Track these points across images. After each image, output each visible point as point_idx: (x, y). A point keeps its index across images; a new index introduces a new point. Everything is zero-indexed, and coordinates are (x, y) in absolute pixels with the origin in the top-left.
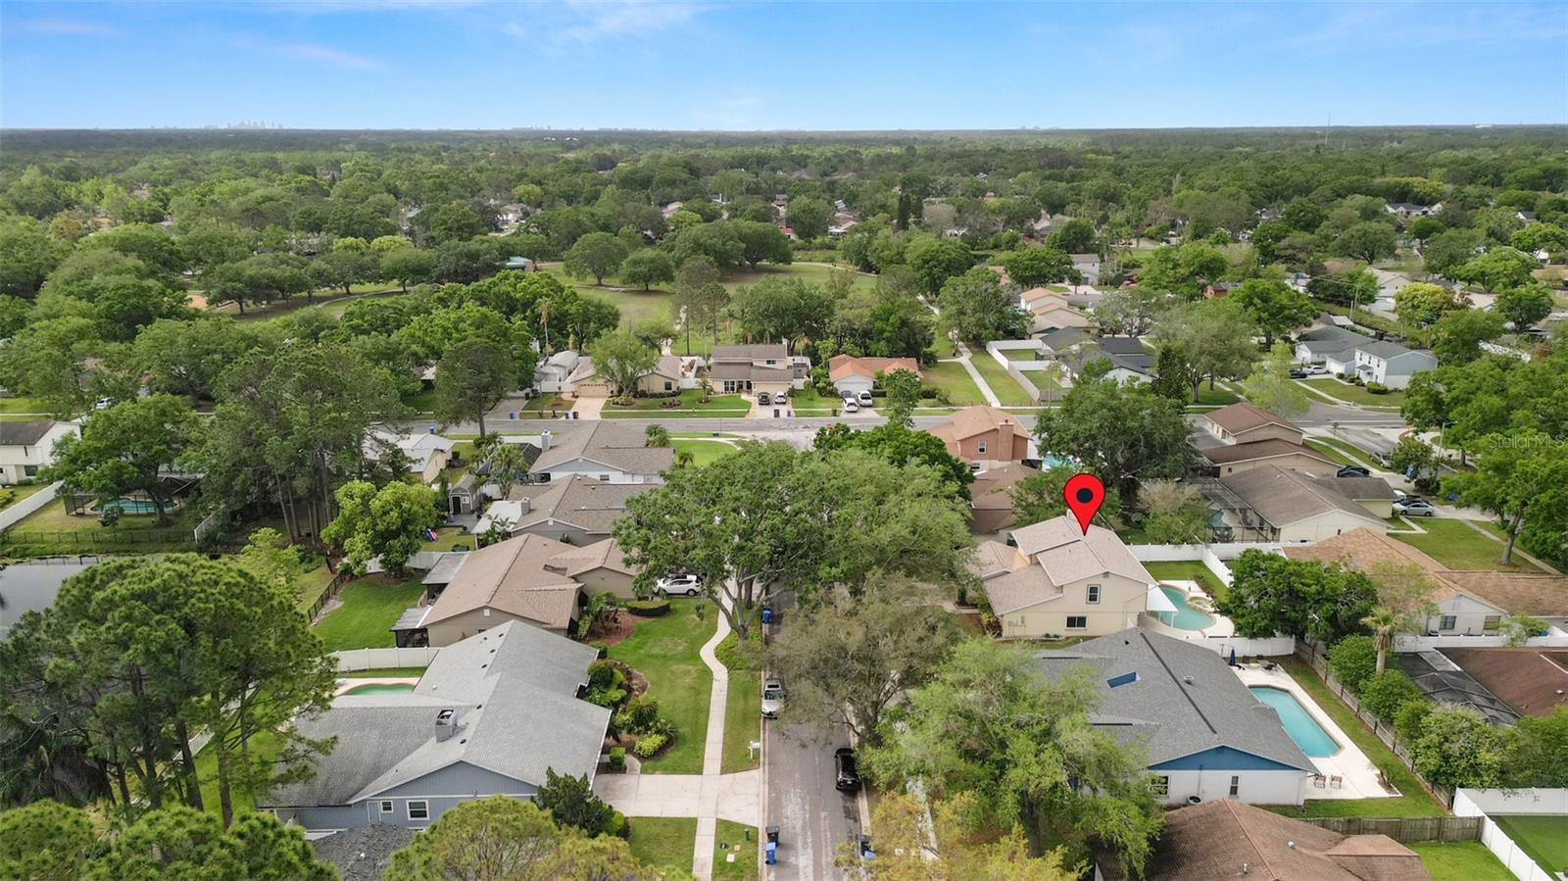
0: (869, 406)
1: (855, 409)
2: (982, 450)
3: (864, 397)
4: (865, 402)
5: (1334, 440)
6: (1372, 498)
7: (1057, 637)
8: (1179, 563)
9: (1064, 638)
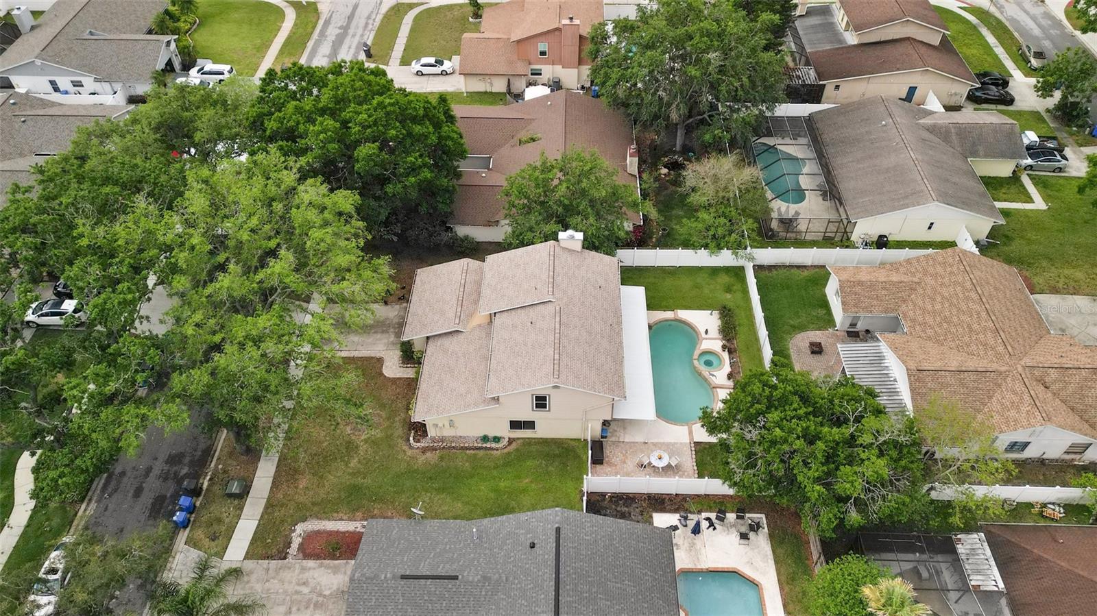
2: (542, 53)
5: (987, 13)
6: (994, 157)
7: (497, 439)
8: (715, 271)
9: (507, 440)
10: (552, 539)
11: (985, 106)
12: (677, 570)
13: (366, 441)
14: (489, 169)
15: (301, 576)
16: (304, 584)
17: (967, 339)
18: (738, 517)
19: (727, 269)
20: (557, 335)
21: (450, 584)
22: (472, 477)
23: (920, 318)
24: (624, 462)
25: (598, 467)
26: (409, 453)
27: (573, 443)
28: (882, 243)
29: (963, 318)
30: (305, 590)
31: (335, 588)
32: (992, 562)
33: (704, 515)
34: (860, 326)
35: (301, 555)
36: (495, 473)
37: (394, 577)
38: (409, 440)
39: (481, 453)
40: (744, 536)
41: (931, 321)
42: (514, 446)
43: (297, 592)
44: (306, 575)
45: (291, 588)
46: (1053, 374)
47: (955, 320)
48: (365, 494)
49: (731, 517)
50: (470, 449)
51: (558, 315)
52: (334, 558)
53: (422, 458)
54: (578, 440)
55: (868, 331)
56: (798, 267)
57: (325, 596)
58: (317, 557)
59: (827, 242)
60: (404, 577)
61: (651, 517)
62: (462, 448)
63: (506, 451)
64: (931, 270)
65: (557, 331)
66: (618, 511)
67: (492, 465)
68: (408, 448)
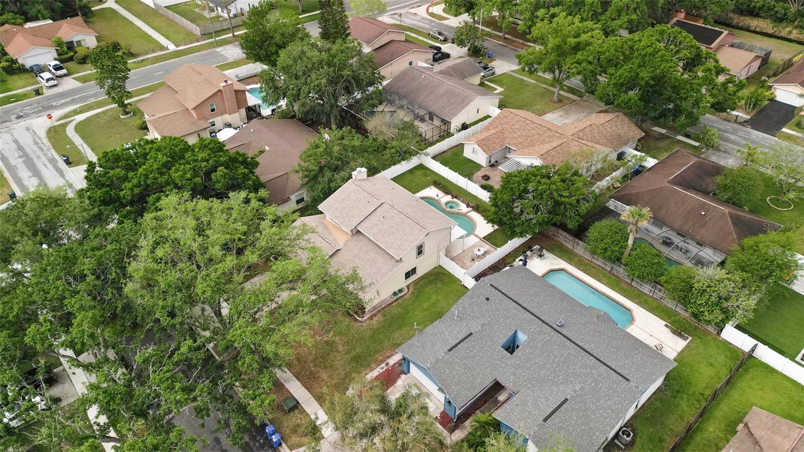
0: (65, 75)
1: (55, 82)
2: (213, 110)
3: (57, 68)
4: (59, 73)
5: (400, 25)
6: (473, 75)
7: (400, 291)
8: (411, 171)
9: (406, 288)
10: (493, 290)
11: (440, 61)
13: (334, 335)
17: (541, 139)
18: (531, 251)
19: (416, 168)
20: (405, 213)
21: (471, 338)
22: (408, 312)
23: (516, 142)
24: (464, 264)
26: (364, 324)
27: (436, 270)
28: (465, 127)
29: (533, 132)
32: (625, 206)
34: (493, 161)
36: (416, 304)
37: (446, 354)
38: (357, 320)
39: (400, 301)
40: (540, 256)
41: (522, 140)
42: (411, 289)
46: (581, 134)
47: (530, 134)
48: (365, 356)
49: (529, 253)
50: (393, 303)
51: (394, 206)
53: (374, 322)
54: (437, 267)
55: (496, 162)
56: (443, 152)
59: (442, 138)
60: (450, 350)
62: (388, 305)
63: (410, 293)
64: (503, 122)
65: (402, 212)
67: (411, 302)
68: (360, 324)
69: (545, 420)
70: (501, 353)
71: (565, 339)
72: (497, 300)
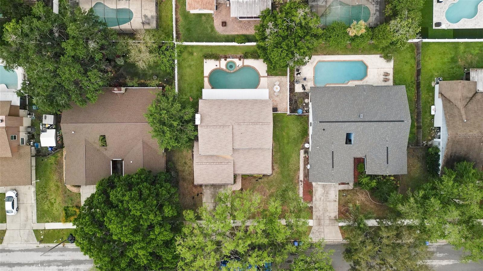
10: (323, 124)
12: (314, 86)
13: (269, 190)
14: (122, 160)
15: (318, 200)
16: (320, 199)
20: (250, 124)
21: (334, 154)
22: (283, 152)
25: (278, 109)
26: (274, 174)
30: (322, 198)
31: (322, 189)
33: (296, 75)
35: (311, 202)
36: (281, 144)
37: (333, 170)
43: (323, 200)
44: (318, 199)
45: (322, 203)
51: (240, 124)
52: (312, 191)
53: (276, 170)
54: (273, 116)
57: (324, 192)
58: (312, 197)
60: (333, 167)
61: (296, 93)
65: (248, 124)
66: (294, 104)
67: (278, 146)
68: (272, 176)
69: (388, 163)
70: (348, 147)
71: (369, 123)
72: (328, 127)
